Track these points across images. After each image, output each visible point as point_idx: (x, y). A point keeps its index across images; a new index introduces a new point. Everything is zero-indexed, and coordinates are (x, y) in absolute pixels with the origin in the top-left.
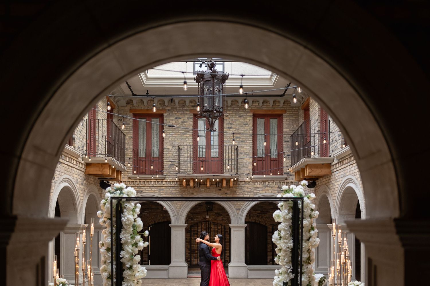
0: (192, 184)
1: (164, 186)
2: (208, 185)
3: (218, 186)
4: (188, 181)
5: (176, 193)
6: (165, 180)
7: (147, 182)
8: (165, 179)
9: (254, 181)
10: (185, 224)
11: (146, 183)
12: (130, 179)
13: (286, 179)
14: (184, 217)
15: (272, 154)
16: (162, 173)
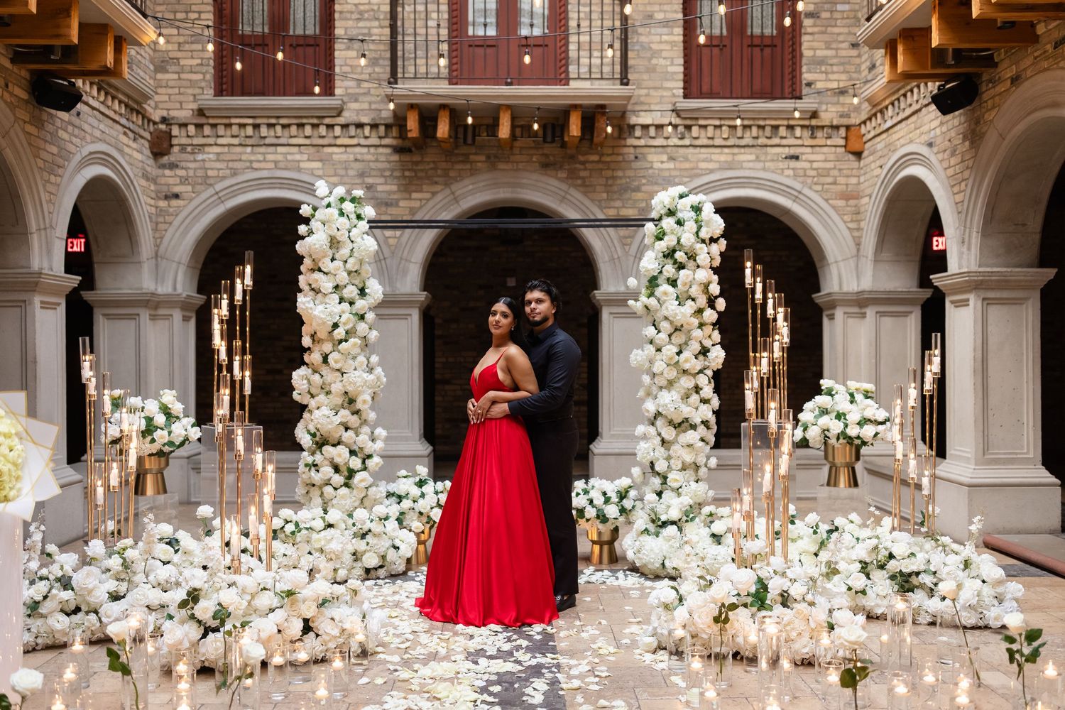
0: (443, 130)
1: (339, 142)
2: (504, 131)
3: (549, 139)
4: (428, 116)
5: (384, 170)
6: (341, 120)
7: (270, 126)
8: (339, 115)
9: (687, 121)
10: (424, 291)
11: (264, 131)
12: (204, 115)
13: (814, 115)
14: (418, 265)
15: (757, 22)
16: (328, 91)
